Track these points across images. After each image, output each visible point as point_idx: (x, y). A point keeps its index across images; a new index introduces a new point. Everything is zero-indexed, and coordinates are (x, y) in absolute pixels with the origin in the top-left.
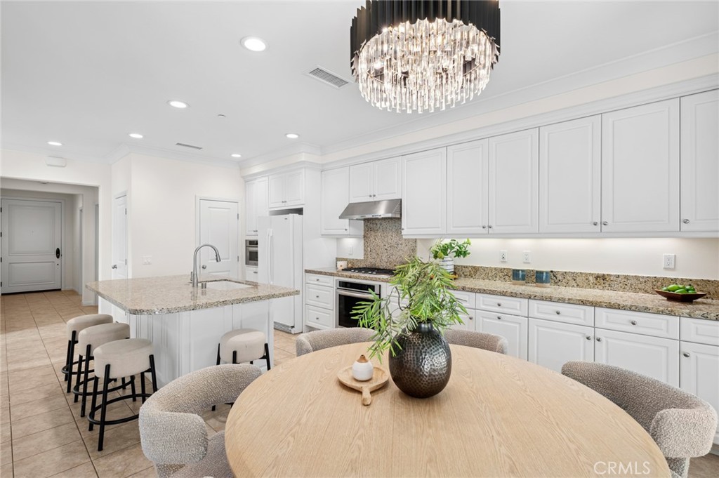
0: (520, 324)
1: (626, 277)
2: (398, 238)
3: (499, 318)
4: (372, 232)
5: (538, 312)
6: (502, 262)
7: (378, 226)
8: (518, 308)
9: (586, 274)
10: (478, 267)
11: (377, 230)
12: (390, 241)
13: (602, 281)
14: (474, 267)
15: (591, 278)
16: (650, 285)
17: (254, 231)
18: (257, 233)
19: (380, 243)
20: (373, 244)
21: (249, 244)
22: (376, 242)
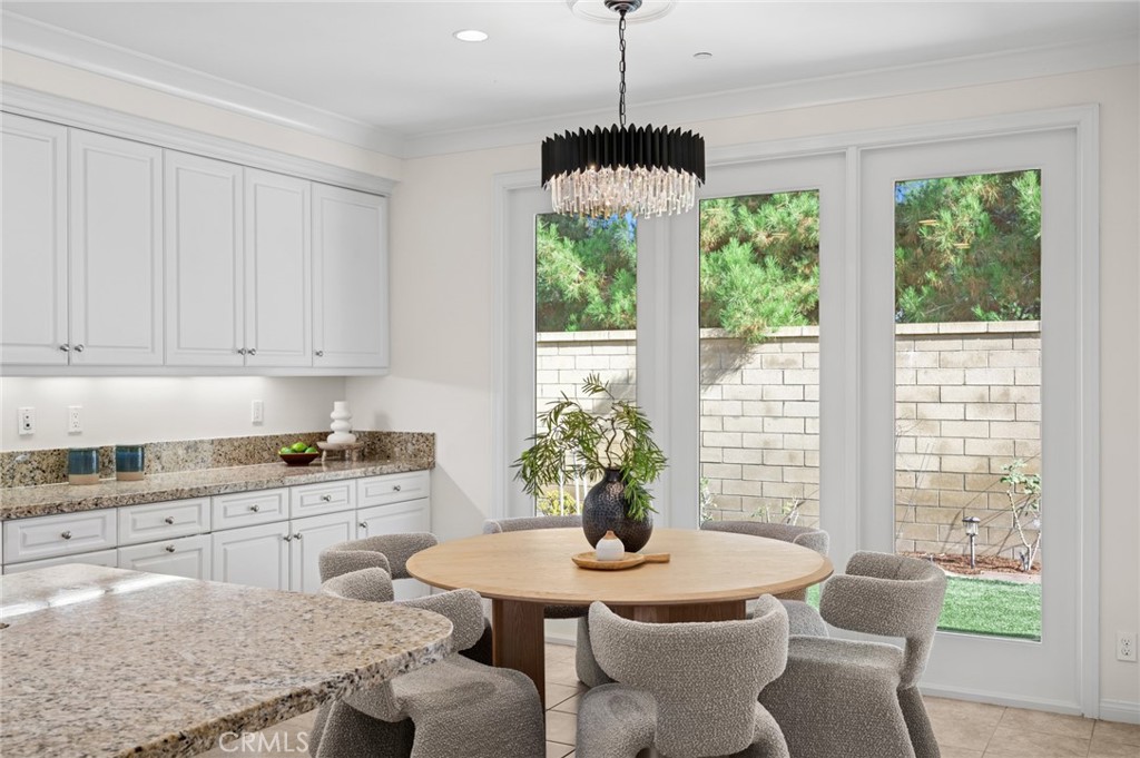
3: (170, 550)
5: (226, 516)
6: (23, 436)
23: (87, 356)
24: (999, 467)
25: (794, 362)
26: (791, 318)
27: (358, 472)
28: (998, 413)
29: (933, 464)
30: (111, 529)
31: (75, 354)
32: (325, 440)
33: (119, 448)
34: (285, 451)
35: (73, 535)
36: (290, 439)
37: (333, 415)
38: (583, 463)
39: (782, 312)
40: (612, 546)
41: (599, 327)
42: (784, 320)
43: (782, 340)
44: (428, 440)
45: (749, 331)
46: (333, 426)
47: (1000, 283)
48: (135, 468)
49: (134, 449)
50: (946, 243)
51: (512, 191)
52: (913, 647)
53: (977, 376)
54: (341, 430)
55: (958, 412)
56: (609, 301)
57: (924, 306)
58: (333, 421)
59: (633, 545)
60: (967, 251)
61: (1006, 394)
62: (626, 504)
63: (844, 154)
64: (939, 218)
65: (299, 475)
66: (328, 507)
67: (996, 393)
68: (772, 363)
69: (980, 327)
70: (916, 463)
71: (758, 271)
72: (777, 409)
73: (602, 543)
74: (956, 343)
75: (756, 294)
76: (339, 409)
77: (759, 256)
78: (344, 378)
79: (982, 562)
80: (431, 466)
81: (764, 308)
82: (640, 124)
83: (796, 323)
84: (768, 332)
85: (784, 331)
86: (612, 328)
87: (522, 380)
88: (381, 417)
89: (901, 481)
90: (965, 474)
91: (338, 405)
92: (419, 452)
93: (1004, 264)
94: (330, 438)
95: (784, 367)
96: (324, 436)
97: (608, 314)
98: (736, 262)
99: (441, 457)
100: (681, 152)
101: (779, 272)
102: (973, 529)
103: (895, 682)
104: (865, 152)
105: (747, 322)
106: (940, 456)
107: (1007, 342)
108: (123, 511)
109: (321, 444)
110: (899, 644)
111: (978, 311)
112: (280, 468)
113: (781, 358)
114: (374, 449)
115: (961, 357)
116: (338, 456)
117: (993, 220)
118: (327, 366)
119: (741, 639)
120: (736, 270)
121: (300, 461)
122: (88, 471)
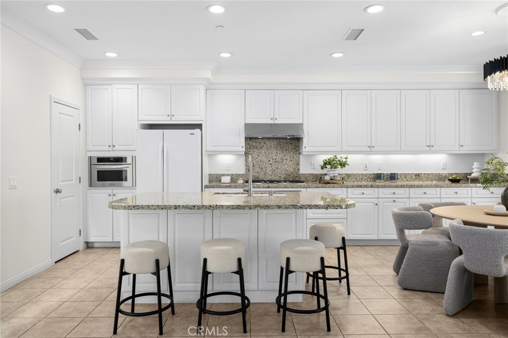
0: (405, 203)
1: (428, 174)
2: (283, 155)
3: (394, 201)
4: (255, 150)
5: (415, 194)
6: (365, 170)
7: (262, 144)
8: (404, 193)
9: (411, 174)
10: (350, 174)
11: (261, 148)
12: (275, 157)
13: (418, 177)
14: (347, 174)
15: (413, 176)
16: (437, 177)
17: (109, 146)
18: (115, 149)
19: (264, 159)
20: (257, 160)
21: (98, 162)
22: (260, 158)
23: (376, 149)
31: (372, 148)
32: (471, 175)
33: (391, 174)
34: (451, 178)
35: (365, 193)
37: (473, 167)
46: (473, 170)
48: (394, 179)
49: (394, 174)
54: (477, 172)
58: (473, 169)
65: (454, 185)
76: (476, 165)
91: (475, 163)
94: (472, 175)
108: (380, 189)
109: (468, 177)
121: (455, 181)
122: (381, 179)
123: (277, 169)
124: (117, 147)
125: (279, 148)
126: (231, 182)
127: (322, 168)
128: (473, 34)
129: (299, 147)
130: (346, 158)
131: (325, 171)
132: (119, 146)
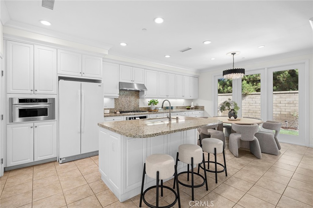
2: (132, 98)
12: (129, 100)
17: (32, 90)
18: (37, 92)
19: (124, 101)
20: (120, 101)
21: (19, 102)
22: (122, 100)
23: (169, 97)
24: (292, 113)
25: (254, 98)
26: (254, 91)
27: (194, 110)
28: (292, 105)
29: (279, 113)
30: (163, 115)
36: (187, 106)
38: (228, 108)
39: (252, 91)
40: (232, 118)
41: (222, 93)
42: (252, 92)
43: (252, 94)
44: (203, 107)
45: (246, 93)
47: (292, 85)
49: (172, 107)
50: (281, 79)
51: (215, 76)
52: (277, 132)
53: (288, 99)
54: (193, 106)
55: (284, 105)
56: (224, 90)
57: (277, 89)
59: (235, 118)
60: (286, 80)
61: (293, 102)
62: (234, 113)
63: (264, 69)
64: (280, 75)
65: (189, 110)
66: (193, 114)
67: (291, 102)
68: (250, 98)
69: (288, 92)
70: (276, 113)
71: (248, 85)
72: (251, 104)
73: (231, 118)
74: (284, 95)
75: (248, 88)
76: (192, 103)
77: (248, 83)
78: (192, 99)
79: (288, 128)
80: (204, 110)
81: (249, 90)
82: (237, 68)
83: (254, 92)
84: (250, 93)
85: (252, 93)
86: (224, 93)
87: (216, 100)
88: (197, 104)
89: (274, 115)
90: (285, 114)
92: (202, 108)
93: (293, 82)
95: (252, 98)
96: (190, 106)
97: (224, 91)
98: (245, 84)
99: (205, 109)
100: (242, 71)
101: (251, 85)
102: (287, 123)
103: (274, 136)
104: (268, 68)
105: (246, 92)
106: (280, 112)
107: (294, 94)
108: (164, 114)
110: (274, 131)
111: (288, 89)
112: (186, 109)
113: (252, 97)
114: (196, 108)
115: (285, 97)
116: (192, 109)
117: (291, 75)
118: (191, 98)
119: (253, 127)
120: (245, 85)
121: (188, 109)
122: (168, 109)
123: (130, 105)
124: (38, 92)
125: (130, 95)
126: (110, 113)
127: (149, 105)
128: (212, 59)
129: (139, 95)
130: (157, 100)
131: (150, 106)
132: (39, 90)
